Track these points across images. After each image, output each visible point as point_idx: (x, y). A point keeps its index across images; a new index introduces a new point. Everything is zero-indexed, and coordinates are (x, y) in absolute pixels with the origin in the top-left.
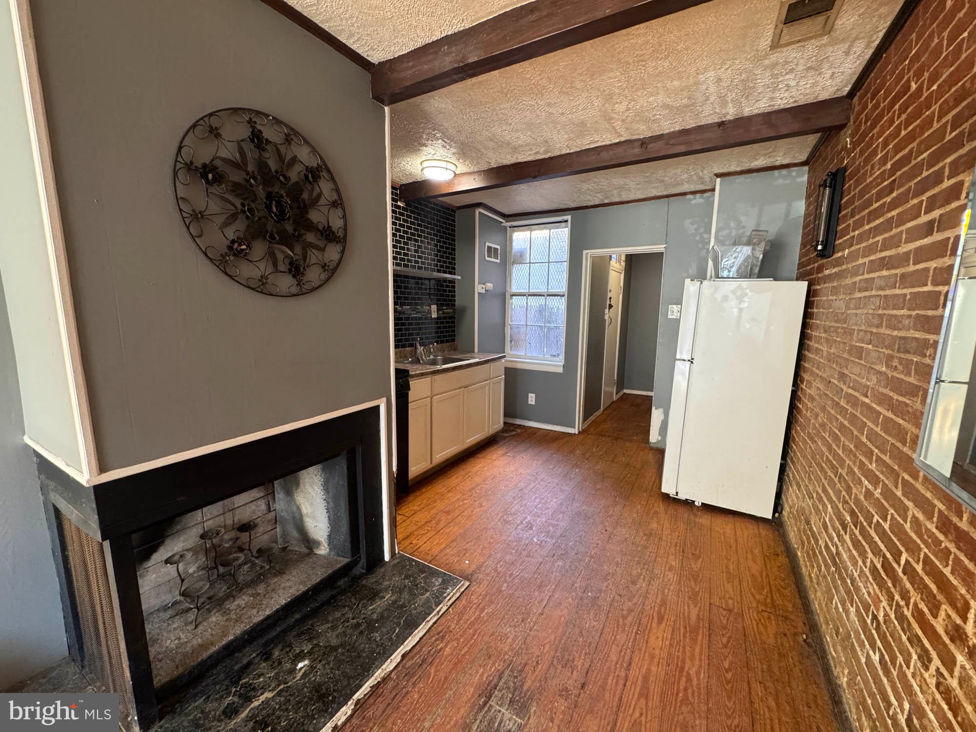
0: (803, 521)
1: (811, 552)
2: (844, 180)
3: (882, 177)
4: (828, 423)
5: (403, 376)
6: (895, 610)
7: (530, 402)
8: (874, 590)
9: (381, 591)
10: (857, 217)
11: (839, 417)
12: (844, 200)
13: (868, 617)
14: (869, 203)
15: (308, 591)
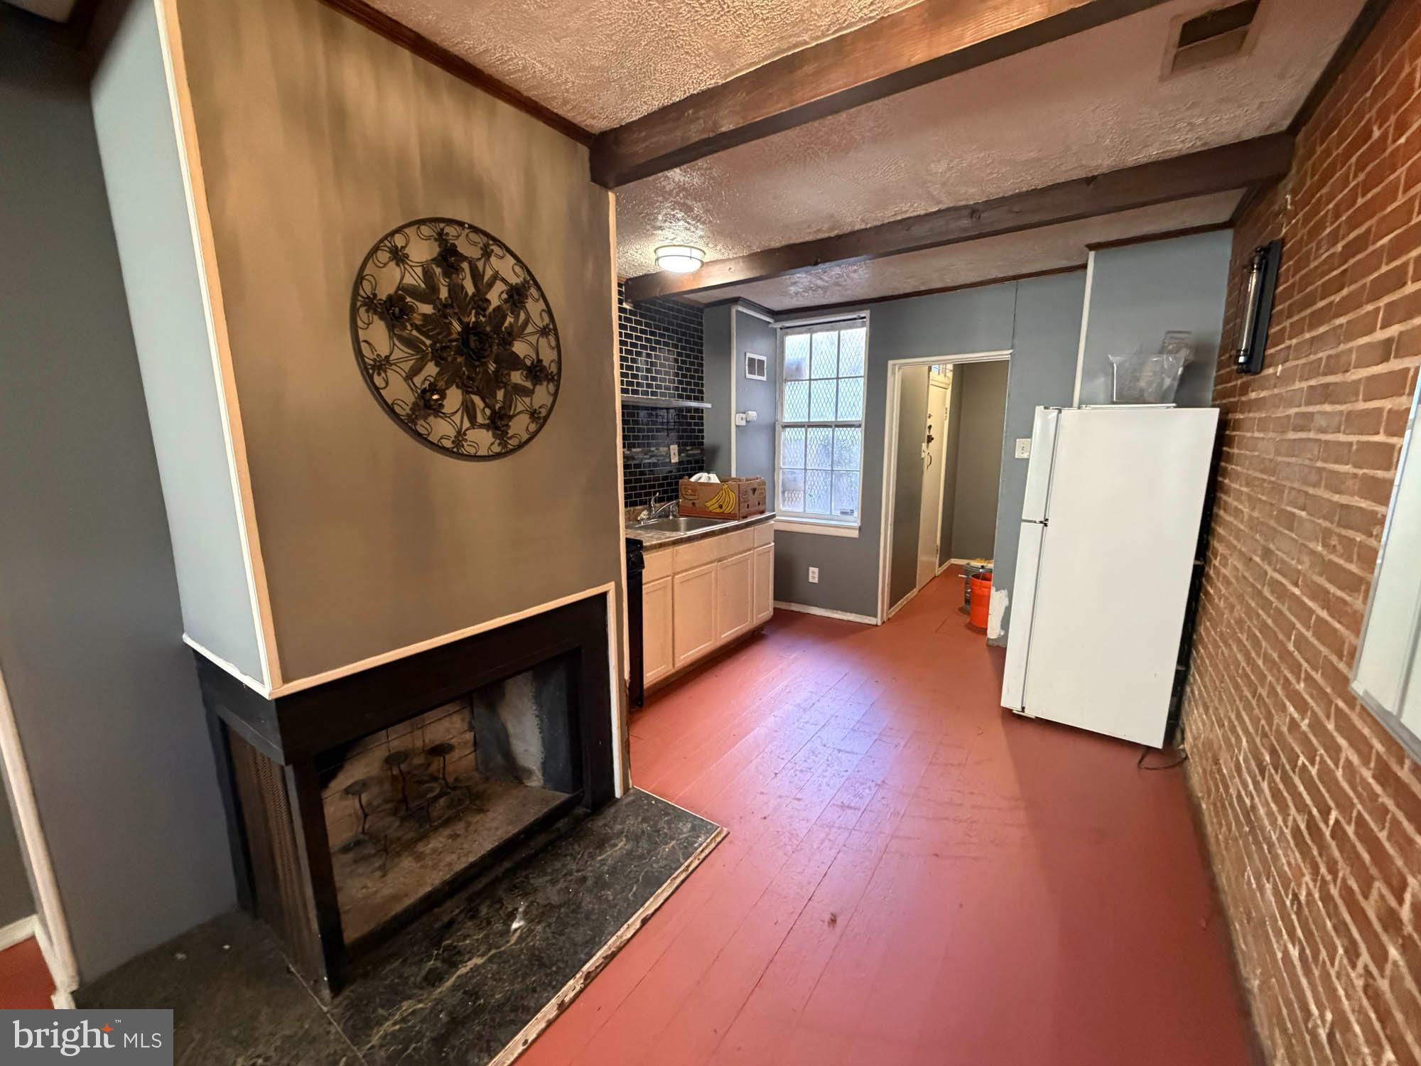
0: (1210, 760)
1: (1219, 804)
2: (1281, 258)
3: (1330, 264)
4: (1246, 619)
5: (635, 547)
6: (1321, 887)
7: (811, 580)
8: (1295, 859)
9: (611, 838)
10: (1296, 318)
11: (1261, 612)
12: (1281, 288)
13: (1287, 896)
14: (1310, 301)
15: (519, 833)
